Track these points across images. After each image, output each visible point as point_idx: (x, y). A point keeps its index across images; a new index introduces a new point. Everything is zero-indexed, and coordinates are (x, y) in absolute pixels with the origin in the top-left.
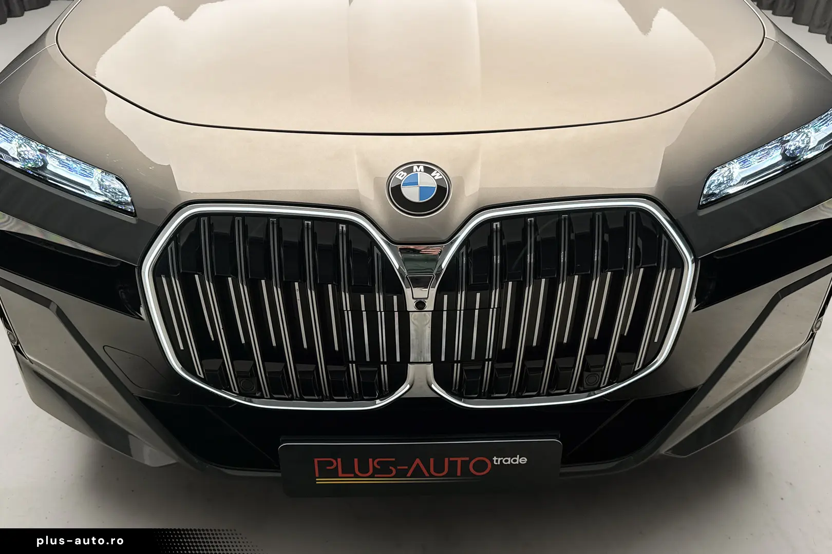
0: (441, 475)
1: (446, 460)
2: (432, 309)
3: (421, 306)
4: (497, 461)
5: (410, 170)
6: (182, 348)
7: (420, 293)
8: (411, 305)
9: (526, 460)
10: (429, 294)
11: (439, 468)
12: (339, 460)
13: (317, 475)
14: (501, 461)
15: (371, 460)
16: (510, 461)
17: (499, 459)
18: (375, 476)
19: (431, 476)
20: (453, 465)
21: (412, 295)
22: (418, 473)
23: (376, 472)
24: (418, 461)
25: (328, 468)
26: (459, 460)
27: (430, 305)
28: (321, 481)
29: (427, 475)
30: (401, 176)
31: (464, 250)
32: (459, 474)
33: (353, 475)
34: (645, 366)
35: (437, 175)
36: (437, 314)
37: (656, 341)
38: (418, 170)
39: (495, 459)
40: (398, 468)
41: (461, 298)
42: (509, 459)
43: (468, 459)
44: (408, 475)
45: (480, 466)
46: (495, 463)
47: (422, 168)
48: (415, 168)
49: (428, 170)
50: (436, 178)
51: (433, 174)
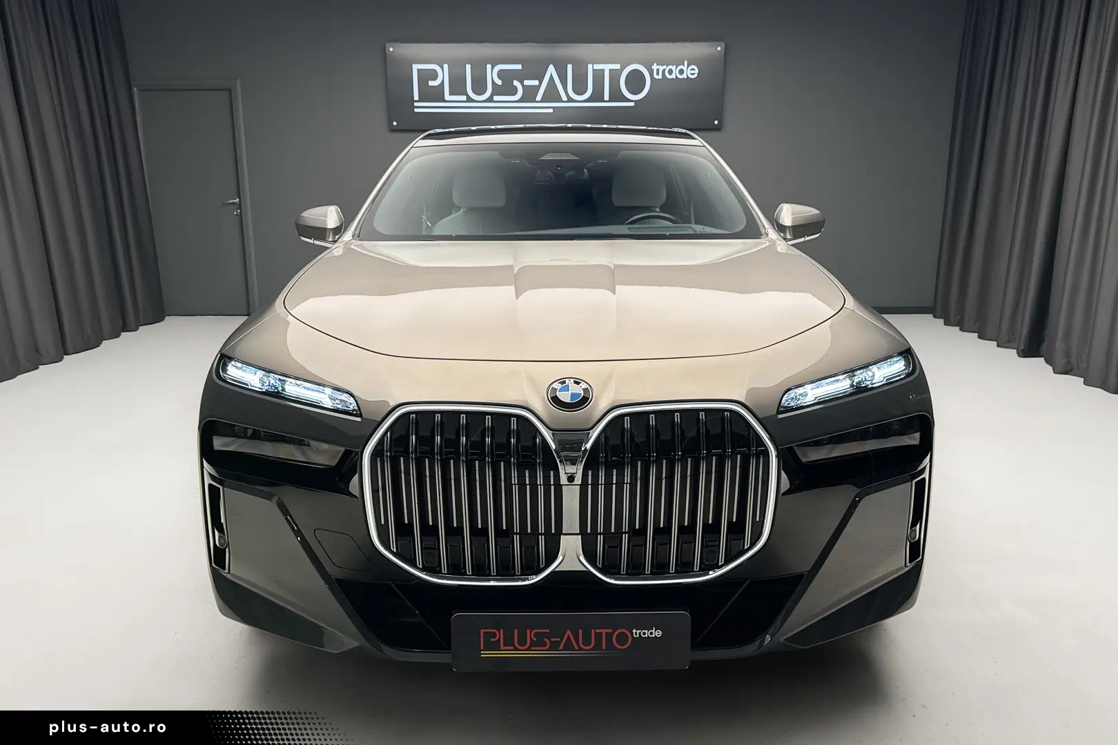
0: (588, 648)
1: (593, 631)
2: (580, 483)
3: (571, 479)
4: (636, 633)
5: (564, 382)
6: (383, 523)
7: (571, 469)
8: (564, 480)
9: (661, 633)
10: (578, 470)
11: (587, 641)
12: (502, 631)
13: (482, 648)
14: (640, 633)
15: (528, 631)
16: (648, 633)
17: (638, 632)
18: (532, 648)
19: (580, 649)
20: (599, 636)
21: (564, 471)
22: (568, 646)
23: (533, 645)
24: (569, 632)
25: (492, 640)
26: (604, 631)
27: (578, 480)
28: (485, 654)
29: (576, 648)
30: (557, 386)
31: (603, 435)
32: (604, 648)
33: (512, 648)
34: (753, 545)
35: (584, 385)
36: (583, 486)
37: (758, 520)
38: (570, 382)
39: (634, 631)
40: (552, 640)
41: (602, 475)
42: (646, 631)
43: (611, 631)
44: (561, 648)
45: (622, 639)
46: (635, 636)
47: (572, 380)
48: (567, 381)
49: (577, 383)
50: (583, 387)
51: (580, 385)
